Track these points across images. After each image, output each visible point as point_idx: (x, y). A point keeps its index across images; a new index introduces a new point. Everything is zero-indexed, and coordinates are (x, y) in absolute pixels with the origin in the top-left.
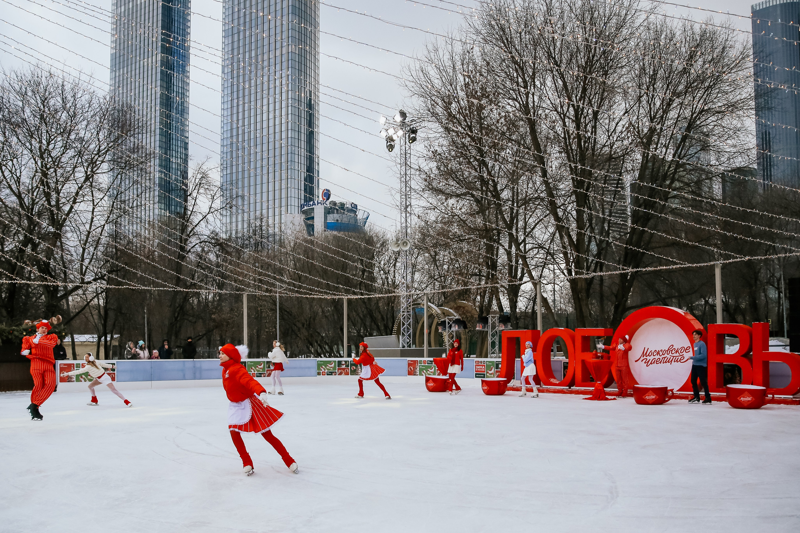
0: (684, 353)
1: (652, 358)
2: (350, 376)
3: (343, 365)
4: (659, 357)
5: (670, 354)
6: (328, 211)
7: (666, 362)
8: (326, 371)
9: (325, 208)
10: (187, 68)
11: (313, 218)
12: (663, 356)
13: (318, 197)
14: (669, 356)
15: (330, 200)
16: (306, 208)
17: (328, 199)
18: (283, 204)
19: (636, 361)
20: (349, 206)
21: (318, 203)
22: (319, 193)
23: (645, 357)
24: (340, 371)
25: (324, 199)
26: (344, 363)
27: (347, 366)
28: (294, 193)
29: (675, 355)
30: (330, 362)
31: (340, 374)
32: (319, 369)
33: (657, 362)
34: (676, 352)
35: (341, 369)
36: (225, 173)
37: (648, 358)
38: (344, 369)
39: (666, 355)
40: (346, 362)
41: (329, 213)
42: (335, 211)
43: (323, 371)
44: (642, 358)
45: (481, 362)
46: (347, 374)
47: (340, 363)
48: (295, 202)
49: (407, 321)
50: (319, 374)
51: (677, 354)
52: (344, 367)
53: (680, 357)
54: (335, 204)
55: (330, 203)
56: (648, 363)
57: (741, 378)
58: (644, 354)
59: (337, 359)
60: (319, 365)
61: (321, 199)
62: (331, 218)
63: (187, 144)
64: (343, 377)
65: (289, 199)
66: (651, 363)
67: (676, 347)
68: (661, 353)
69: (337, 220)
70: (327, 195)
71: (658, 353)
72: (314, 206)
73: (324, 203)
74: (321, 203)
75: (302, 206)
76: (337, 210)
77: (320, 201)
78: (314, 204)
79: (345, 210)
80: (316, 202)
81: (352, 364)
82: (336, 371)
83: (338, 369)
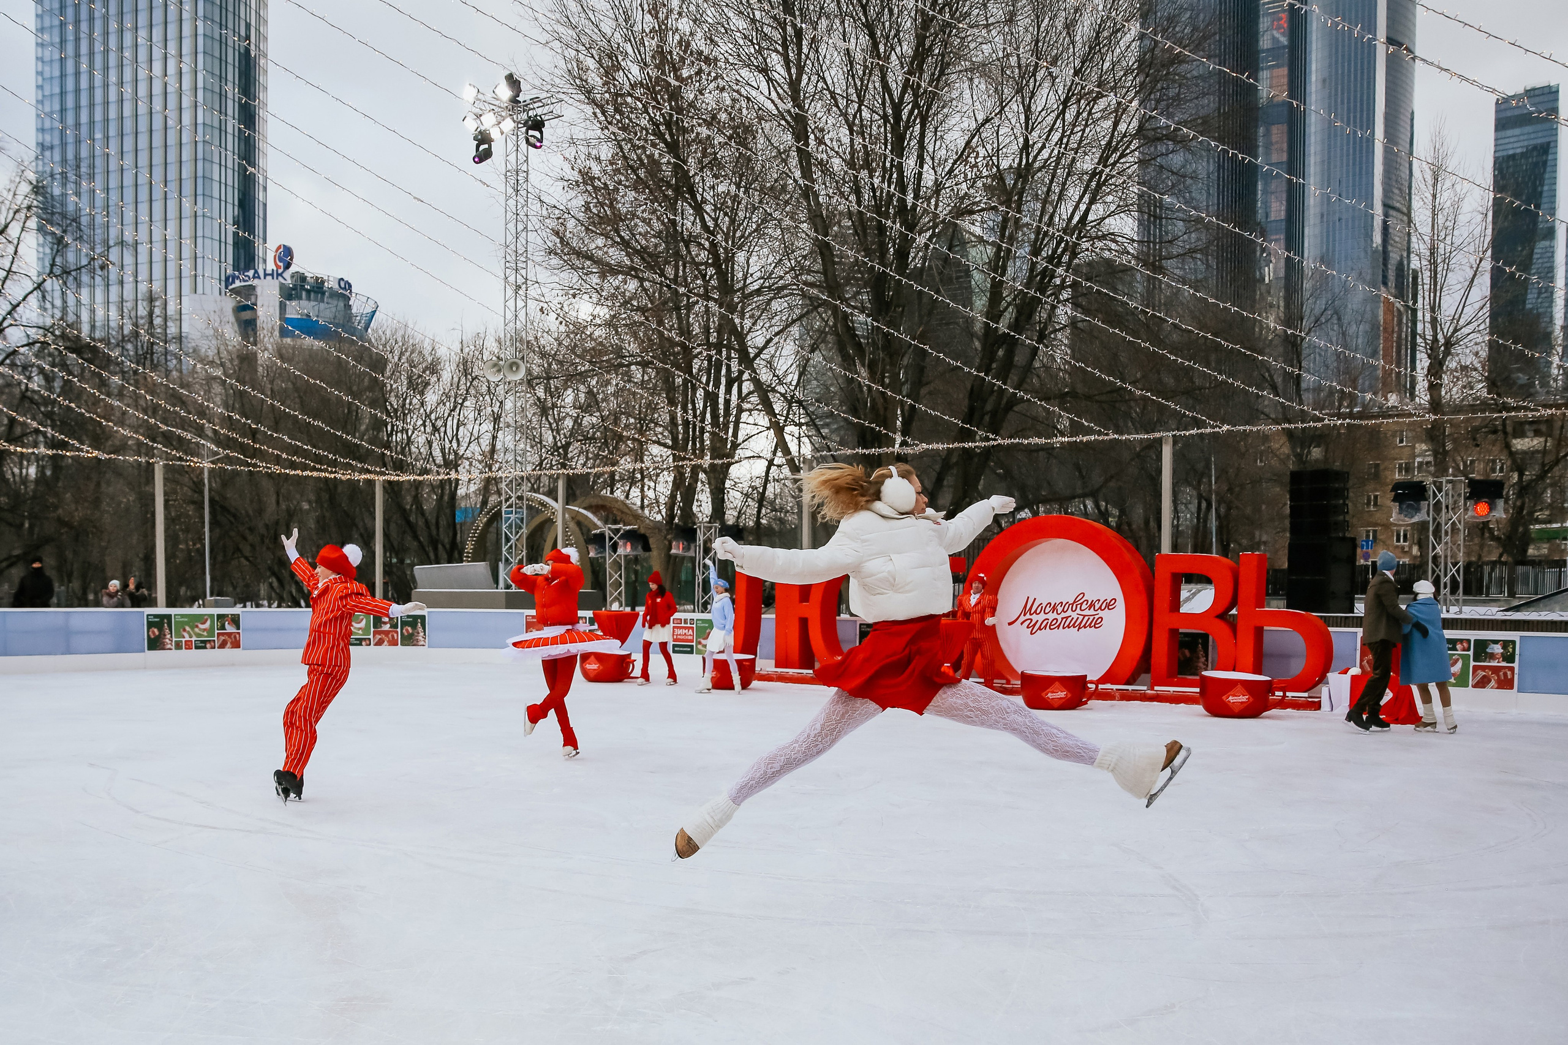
0: (1106, 609)
1: (1042, 617)
2: (399, 648)
3: (385, 623)
4: (1055, 615)
5: (1078, 612)
6: (288, 294)
7: (1068, 627)
9: (282, 287)
11: (254, 308)
12: (1063, 615)
13: (265, 261)
14: (1074, 615)
15: (293, 269)
16: (238, 283)
17: (288, 266)
19: (1010, 624)
20: (332, 284)
21: (266, 275)
22: (267, 254)
23: (1028, 616)
24: (378, 637)
25: (278, 267)
27: (395, 626)
29: (1089, 612)
31: (379, 643)
33: (1052, 625)
34: (1092, 605)
35: (380, 633)
37: (1035, 617)
38: (386, 633)
39: (1069, 613)
41: (290, 297)
42: (304, 294)
44: (1022, 618)
45: (686, 621)
46: (394, 643)
49: (517, 533)
51: (1092, 612)
52: (387, 627)
53: (1096, 618)
54: (303, 278)
55: (292, 277)
56: (1033, 628)
57: (1207, 660)
58: (1024, 611)
61: (271, 266)
62: (296, 309)
64: (385, 648)
66: (1040, 629)
67: (1089, 597)
68: (1060, 609)
69: (309, 315)
70: (286, 258)
71: (1054, 609)
72: (256, 282)
73: (278, 275)
74: (272, 275)
75: (229, 280)
76: (308, 291)
77: (269, 271)
78: (256, 276)
79: (323, 293)
80: (261, 273)
81: (404, 624)
82: (371, 637)
83: (375, 633)
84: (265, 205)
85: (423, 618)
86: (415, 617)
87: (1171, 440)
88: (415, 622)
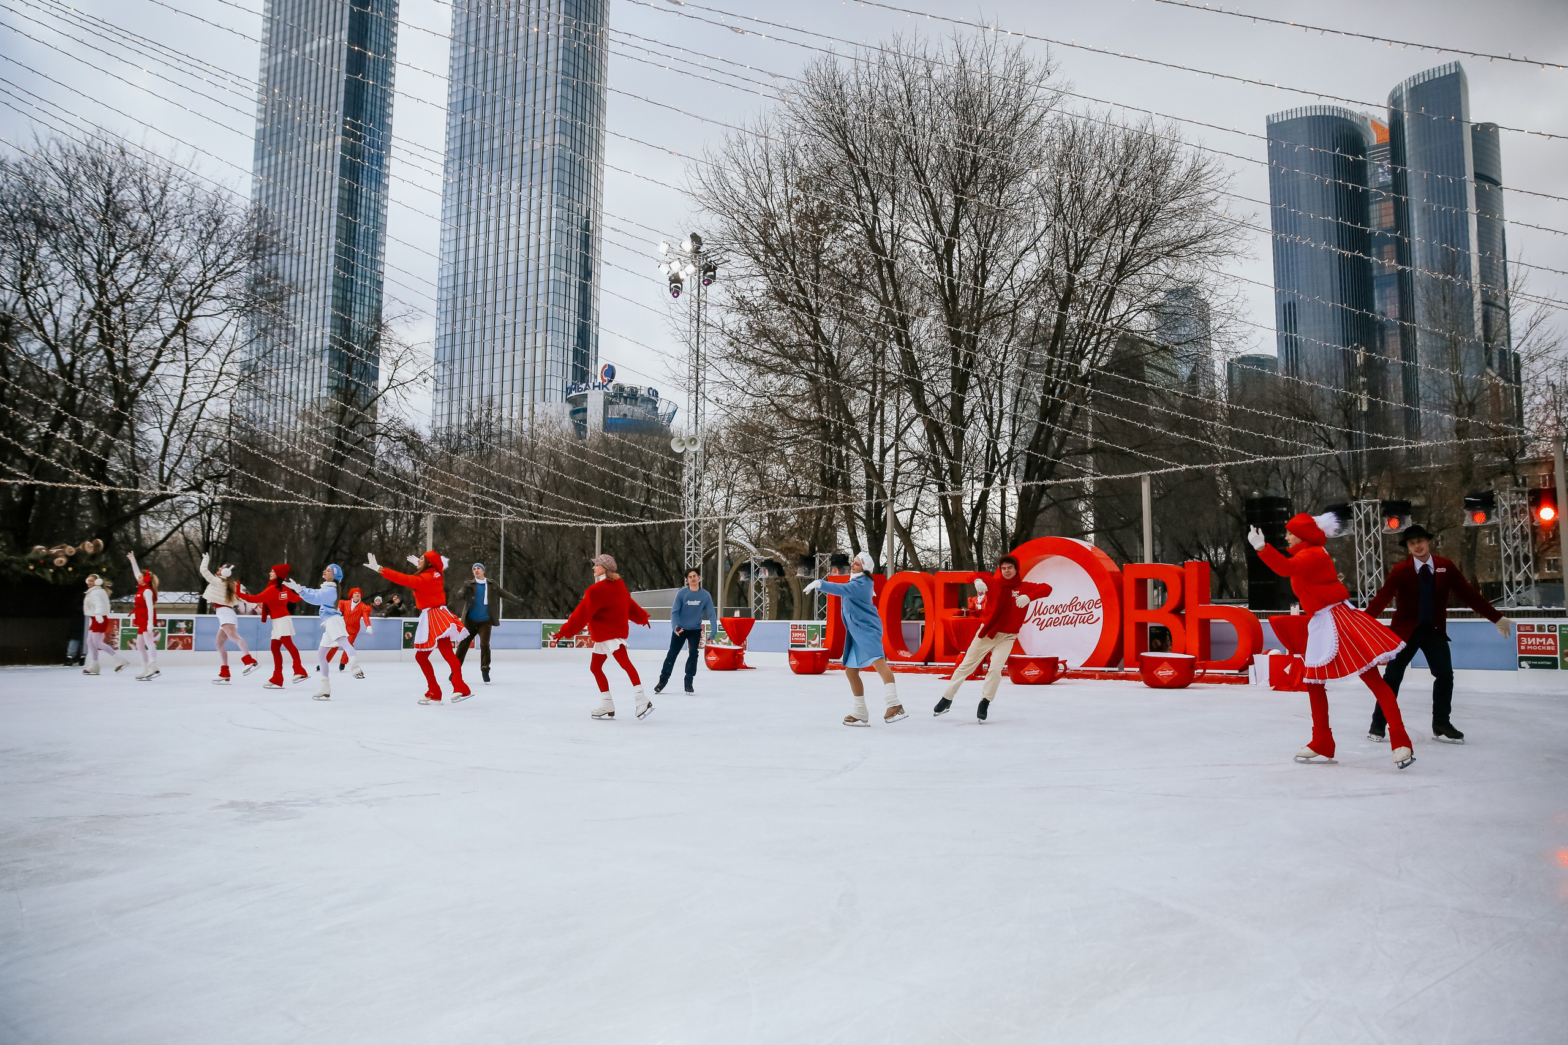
0: (1091, 610)
6: (610, 400)
9: (606, 394)
10: (386, 161)
11: (585, 410)
13: (596, 377)
15: (614, 382)
16: (574, 393)
17: (611, 380)
18: (538, 385)
20: (644, 392)
21: (594, 387)
22: (596, 371)
25: (604, 381)
28: (555, 369)
36: (443, 334)
41: (611, 403)
42: (622, 399)
48: (556, 385)
54: (621, 388)
55: (614, 387)
61: (599, 380)
62: (615, 412)
63: (380, 283)
65: (548, 378)
66: (1047, 624)
69: (625, 415)
70: (610, 373)
72: (587, 392)
73: (603, 386)
74: (599, 386)
75: (569, 390)
76: (626, 398)
77: (597, 384)
78: (588, 387)
79: (636, 399)
80: (591, 385)
84: (597, 336)
87: (1148, 478)
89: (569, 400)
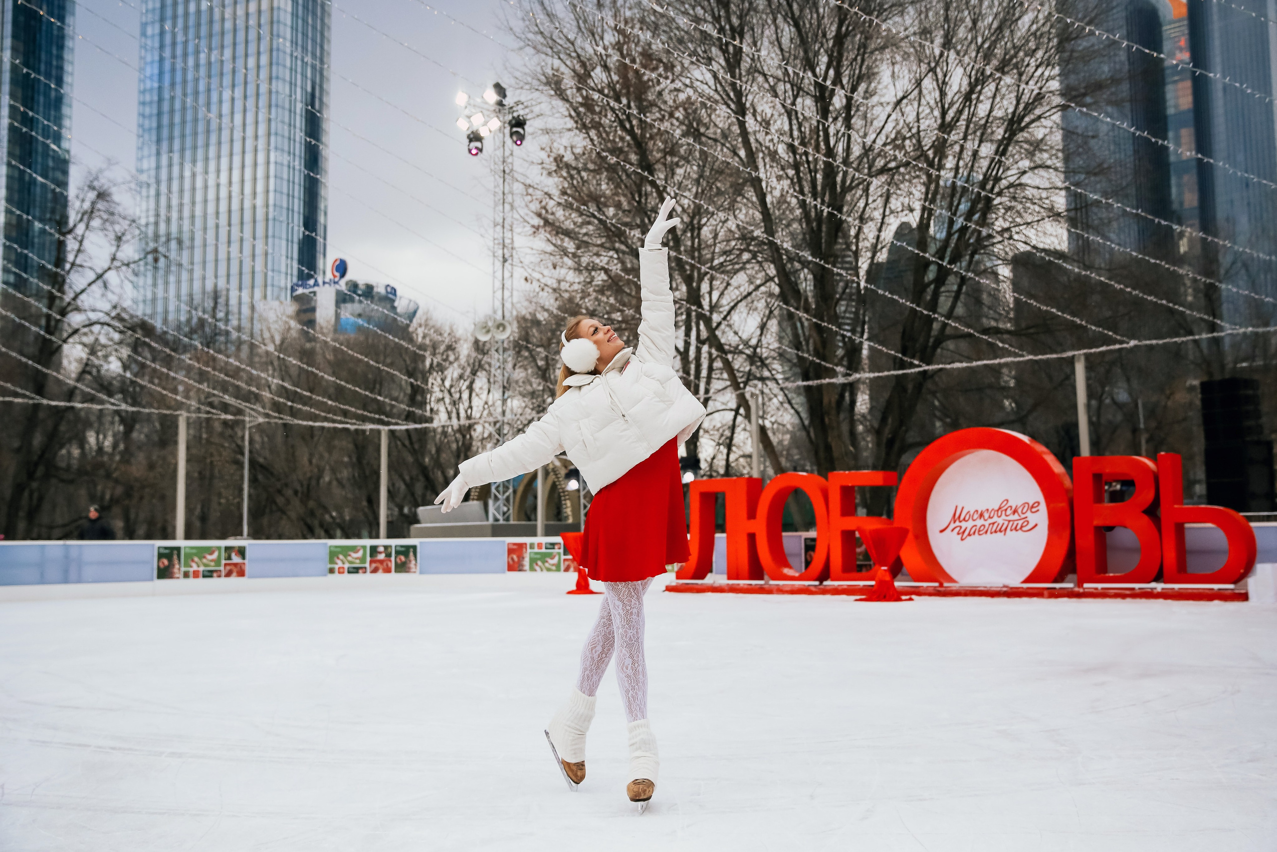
0: (1029, 514)
1: (969, 525)
4: (982, 522)
5: (1003, 517)
6: (342, 299)
7: (995, 532)
8: (347, 566)
9: (339, 293)
11: (313, 310)
12: (990, 521)
13: (324, 273)
14: (1000, 521)
15: (347, 277)
16: (301, 291)
17: (343, 275)
18: (259, 281)
19: (942, 531)
20: (380, 290)
21: (324, 283)
22: (326, 264)
23: (957, 523)
24: (374, 565)
25: (335, 276)
26: (381, 549)
27: (389, 555)
28: (281, 263)
29: (1012, 517)
30: (354, 549)
31: (375, 571)
32: (332, 561)
33: (981, 531)
34: (1015, 512)
37: (964, 525)
38: (381, 562)
39: (995, 519)
40: (386, 547)
41: (344, 301)
42: (356, 298)
43: (340, 564)
44: (952, 526)
46: (388, 570)
47: (374, 550)
48: (280, 281)
50: (332, 571)
51: (1016, 517)
52: (382, 557)
53: (1020, 522)
54: (354, 286)
55: (346, 284)
56: (963, 535)
58: (954, 519)
59: (368, 542)
60: (333, 555)
61: (329, 276)
62: (349, 312)
64: (380, 576)
65: (269, 274)
66: (969, 535)
67: (1013, 503)
68: (986, 515)
69: (360, 314)
70: (342, 268)
71: (981, 515)
72: (316, 289)
73: (335, 283)
74: (329, 284)
75: (293, 290)
76: (360, 296)
77: (327, 280)
78: (316, 284)
79: (373, 297)
80: (320, 281)
81: (398, 553)
82: (367, 565)
83: (371, 562)
85: (414, 548)
86: (408, 548)
87: (1083, 359)
88: (406, 551)
89: (297, 299)
